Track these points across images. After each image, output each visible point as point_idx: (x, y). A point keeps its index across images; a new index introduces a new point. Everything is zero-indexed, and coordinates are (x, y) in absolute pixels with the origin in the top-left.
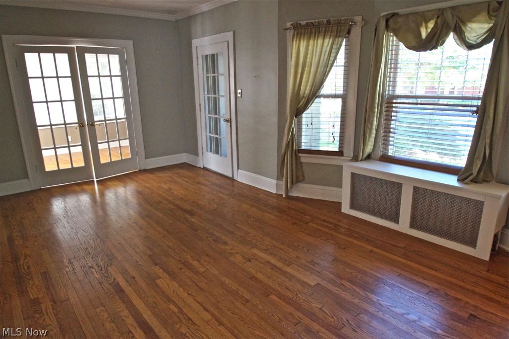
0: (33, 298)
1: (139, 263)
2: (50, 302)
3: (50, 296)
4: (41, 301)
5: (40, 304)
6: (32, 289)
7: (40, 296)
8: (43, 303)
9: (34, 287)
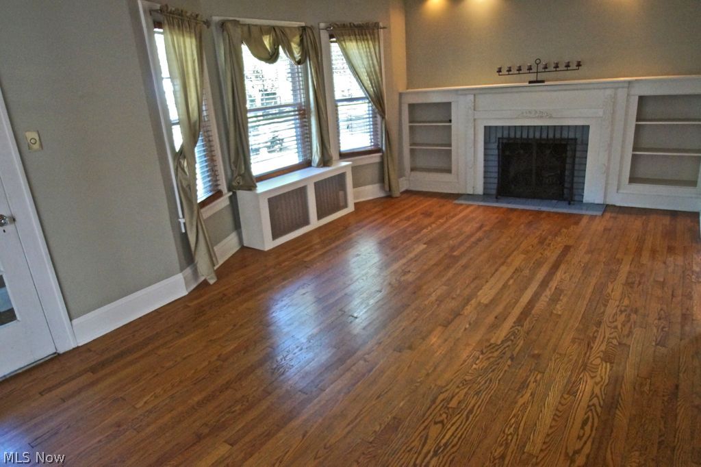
0: (608, 364)
1: (467, 326)
2: (592, 348)
3: (588, 354)
4: (601, 354)
5: (605, 352)
6: (602, 378)
7: (598, 361)
8: (602, 351)
9: (598, 379)
